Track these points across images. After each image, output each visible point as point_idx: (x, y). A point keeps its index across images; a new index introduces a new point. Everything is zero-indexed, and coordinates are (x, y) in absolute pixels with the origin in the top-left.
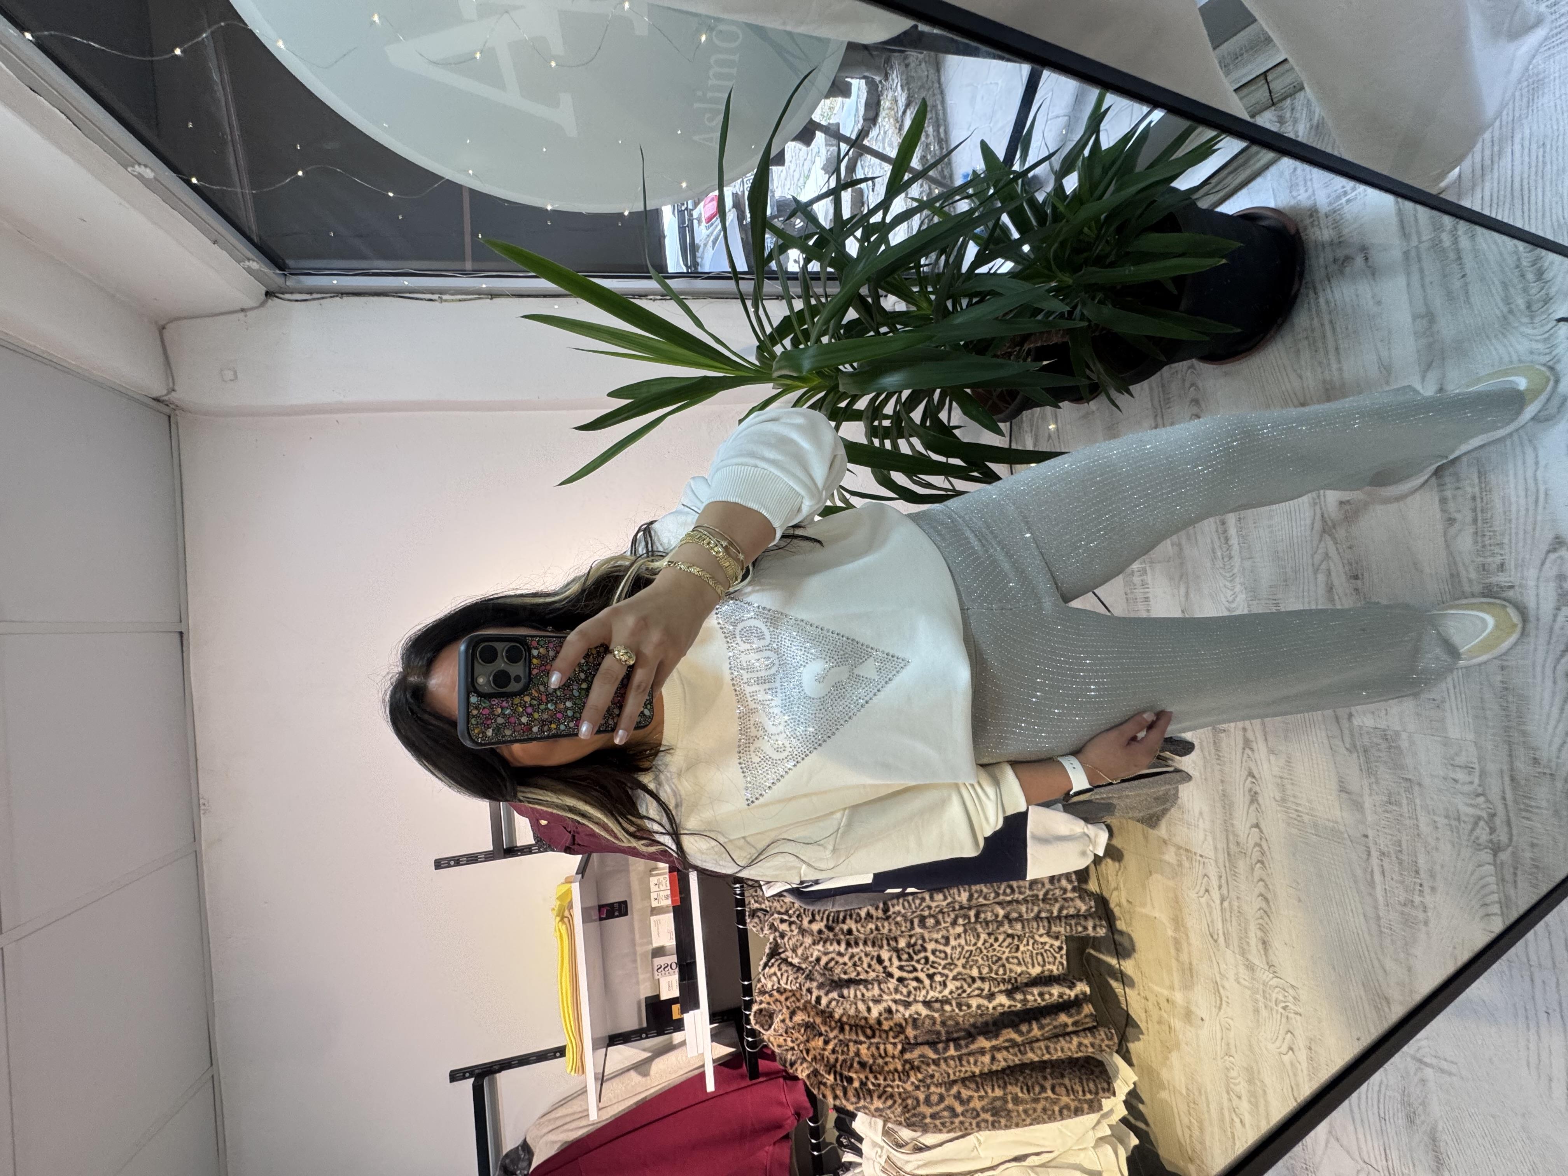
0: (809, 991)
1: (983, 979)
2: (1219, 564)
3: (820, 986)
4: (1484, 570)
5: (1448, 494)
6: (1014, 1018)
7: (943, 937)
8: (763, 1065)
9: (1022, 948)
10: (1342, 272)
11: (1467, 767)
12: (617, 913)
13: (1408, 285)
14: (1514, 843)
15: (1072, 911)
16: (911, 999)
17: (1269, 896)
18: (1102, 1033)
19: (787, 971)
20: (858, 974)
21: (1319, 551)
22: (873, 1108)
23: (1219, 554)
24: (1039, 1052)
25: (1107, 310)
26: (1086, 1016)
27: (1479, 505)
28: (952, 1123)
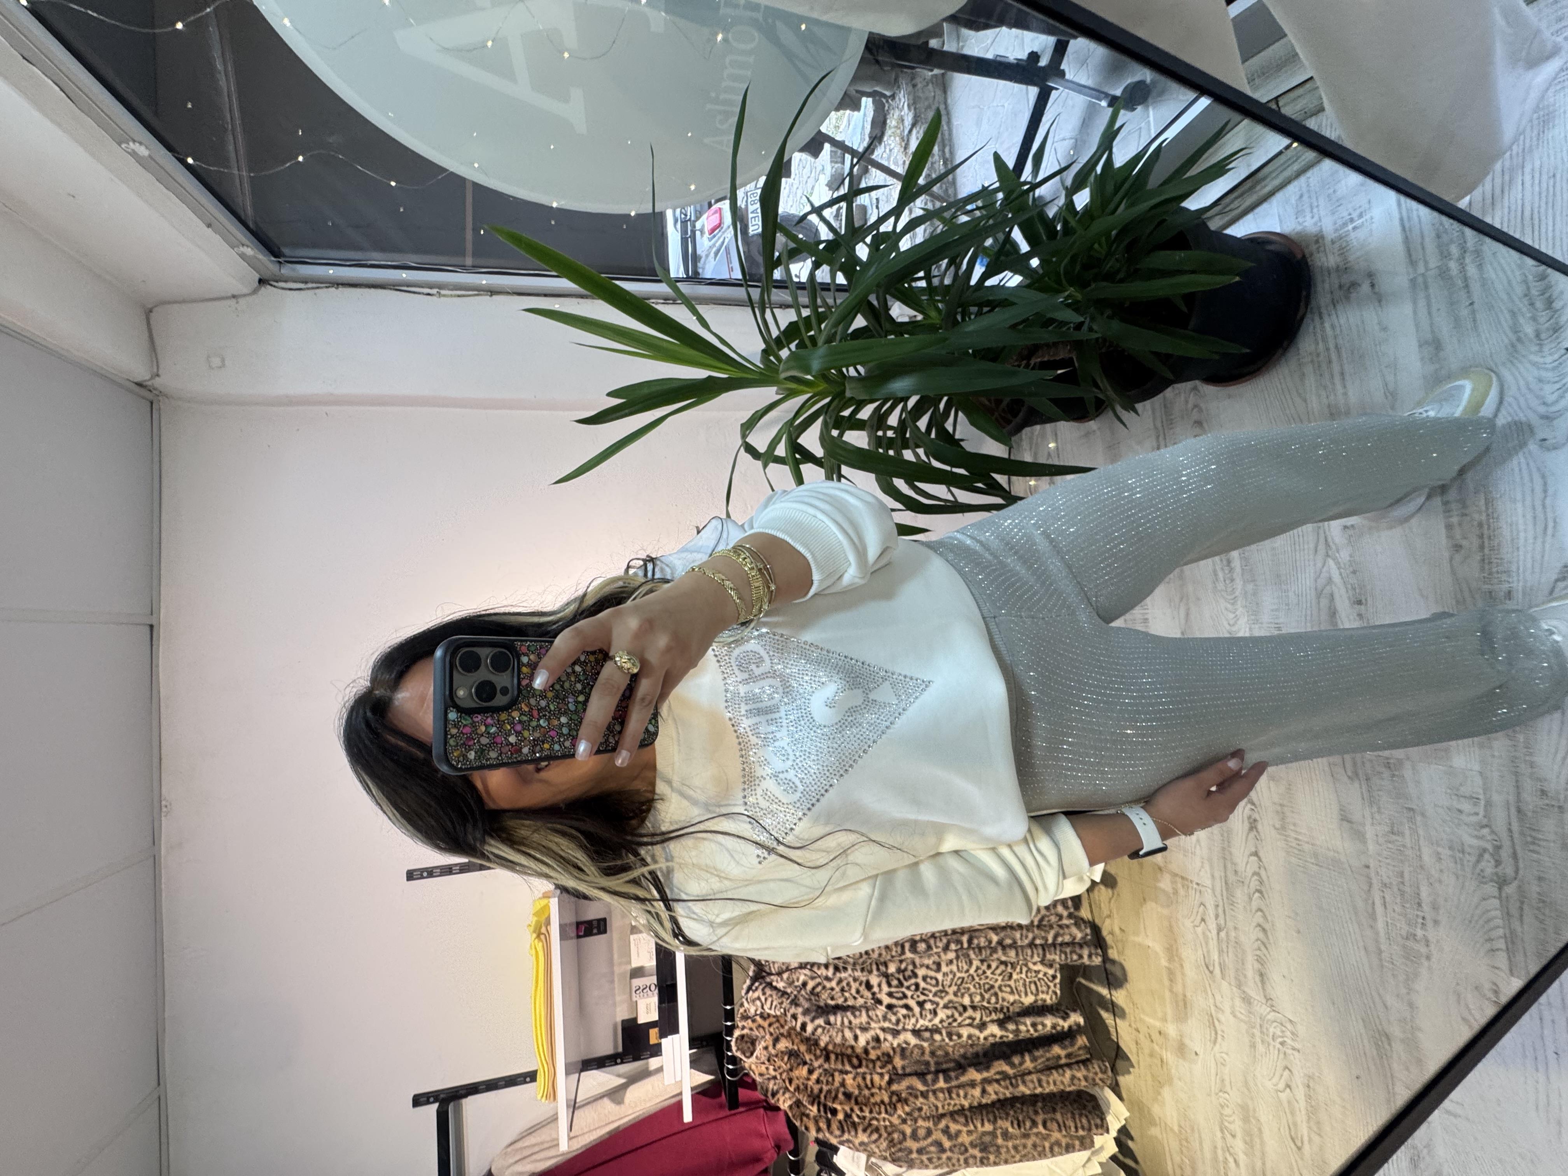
0: (794, 1017)
1: (974, 1008)
2: (1221, 586)
3: (806, 1012)
4: (1491, 597)
5: (1455, 520)
6: (1005, 1049)
7: (934, 963)
8: (743, 1094)
9: (1015, 976)
10: (1348, 298)
11: (1472, 798)
12: (595, 931)
13: (1415, 313)
14: (1520, 876)
15: (1067, 939)
16: (900, 1027)
17: (1267, 926)
18: (1096, 1066)
19: (771, 996)
20: (846, 1000)
21: (1322, 575)
22: (857, 1142)
23: (1221, 575)
24: (1031, 1086)
25: (1116, 326)
26: (1079, 1049)
27: (1486, 532)
28: (939, 1159)
